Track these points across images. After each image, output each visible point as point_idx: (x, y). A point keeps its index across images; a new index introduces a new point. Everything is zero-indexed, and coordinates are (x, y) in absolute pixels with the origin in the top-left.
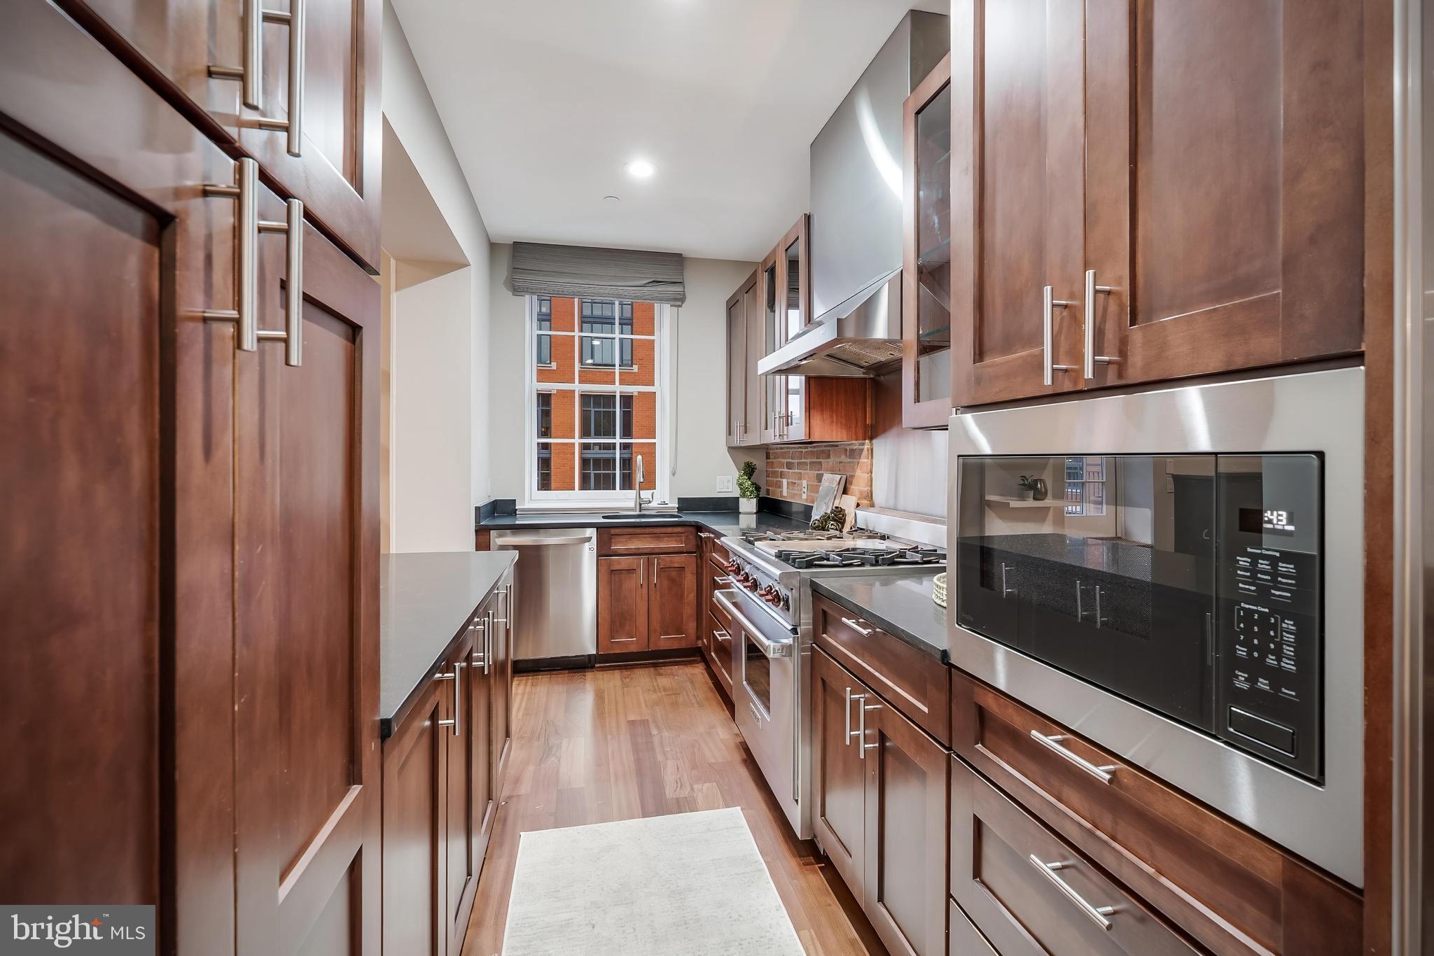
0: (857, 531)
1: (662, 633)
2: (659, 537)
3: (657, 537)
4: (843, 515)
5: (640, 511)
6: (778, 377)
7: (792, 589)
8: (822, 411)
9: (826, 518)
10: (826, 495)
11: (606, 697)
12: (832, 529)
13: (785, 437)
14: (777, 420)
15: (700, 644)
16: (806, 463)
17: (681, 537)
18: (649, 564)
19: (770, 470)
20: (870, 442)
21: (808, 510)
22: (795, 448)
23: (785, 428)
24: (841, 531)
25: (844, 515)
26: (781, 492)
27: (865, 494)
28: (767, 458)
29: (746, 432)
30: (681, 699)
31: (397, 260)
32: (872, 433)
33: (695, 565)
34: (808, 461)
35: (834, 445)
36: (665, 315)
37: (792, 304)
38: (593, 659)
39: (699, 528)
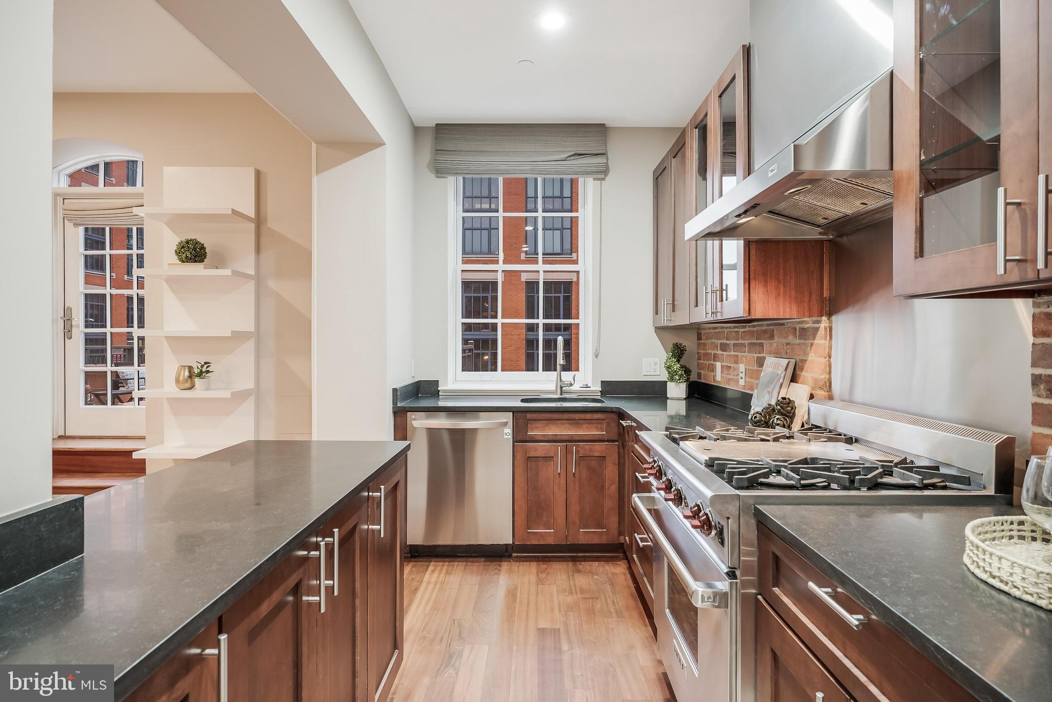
0: (812, 429)
1: (581, 526)
2: (578, 423)
3: (576, 423)
4: (792, 408)
5: (561, 394)
6: (710, 243)
7: (728, 518)
8: (766, 281)
9: (770, 411)
10: (770, 382)
11: (518, 595)
12: (778, 425)
13: (719, 314)
14: (709, 295)
15: (622, 539)
16: (744, 345)
17: (601, 424)
18: (567, 451)
19: (702, 352)
20: (829, 319)
21: (745, 400)
22: (730, 328)
23: (719, 304)
24: (789, 427)
25: (794, 408)
26: (714, 376)
27: (822, 383)
28: (698, 339)
29: (674, 311)
30: (598, 606)
31: (318, 143)
32: (831, 308)
33: (616, 456)
34: (746, 342)
35: (777, 323)
36: (588, 188)
37: (728, 169)
38: (510, 548)
39: (622, 415)
